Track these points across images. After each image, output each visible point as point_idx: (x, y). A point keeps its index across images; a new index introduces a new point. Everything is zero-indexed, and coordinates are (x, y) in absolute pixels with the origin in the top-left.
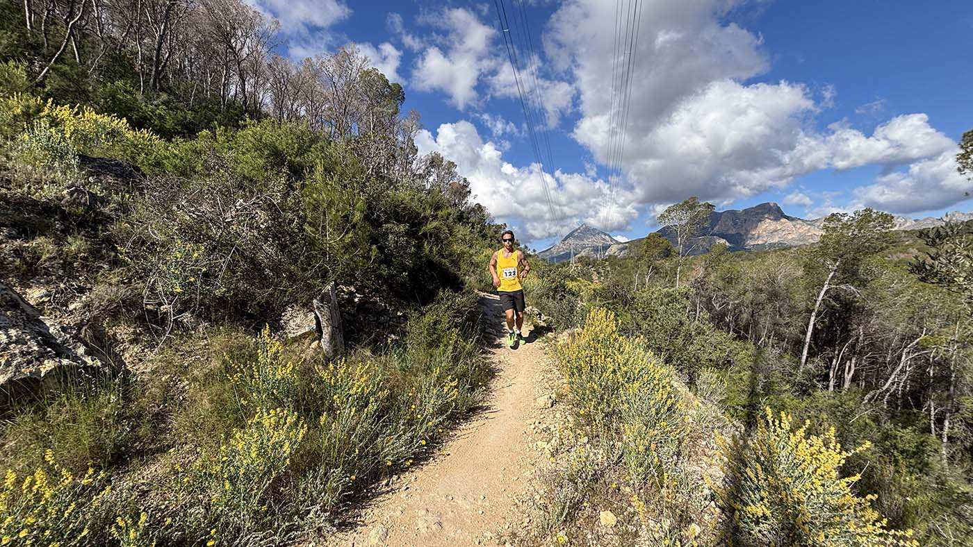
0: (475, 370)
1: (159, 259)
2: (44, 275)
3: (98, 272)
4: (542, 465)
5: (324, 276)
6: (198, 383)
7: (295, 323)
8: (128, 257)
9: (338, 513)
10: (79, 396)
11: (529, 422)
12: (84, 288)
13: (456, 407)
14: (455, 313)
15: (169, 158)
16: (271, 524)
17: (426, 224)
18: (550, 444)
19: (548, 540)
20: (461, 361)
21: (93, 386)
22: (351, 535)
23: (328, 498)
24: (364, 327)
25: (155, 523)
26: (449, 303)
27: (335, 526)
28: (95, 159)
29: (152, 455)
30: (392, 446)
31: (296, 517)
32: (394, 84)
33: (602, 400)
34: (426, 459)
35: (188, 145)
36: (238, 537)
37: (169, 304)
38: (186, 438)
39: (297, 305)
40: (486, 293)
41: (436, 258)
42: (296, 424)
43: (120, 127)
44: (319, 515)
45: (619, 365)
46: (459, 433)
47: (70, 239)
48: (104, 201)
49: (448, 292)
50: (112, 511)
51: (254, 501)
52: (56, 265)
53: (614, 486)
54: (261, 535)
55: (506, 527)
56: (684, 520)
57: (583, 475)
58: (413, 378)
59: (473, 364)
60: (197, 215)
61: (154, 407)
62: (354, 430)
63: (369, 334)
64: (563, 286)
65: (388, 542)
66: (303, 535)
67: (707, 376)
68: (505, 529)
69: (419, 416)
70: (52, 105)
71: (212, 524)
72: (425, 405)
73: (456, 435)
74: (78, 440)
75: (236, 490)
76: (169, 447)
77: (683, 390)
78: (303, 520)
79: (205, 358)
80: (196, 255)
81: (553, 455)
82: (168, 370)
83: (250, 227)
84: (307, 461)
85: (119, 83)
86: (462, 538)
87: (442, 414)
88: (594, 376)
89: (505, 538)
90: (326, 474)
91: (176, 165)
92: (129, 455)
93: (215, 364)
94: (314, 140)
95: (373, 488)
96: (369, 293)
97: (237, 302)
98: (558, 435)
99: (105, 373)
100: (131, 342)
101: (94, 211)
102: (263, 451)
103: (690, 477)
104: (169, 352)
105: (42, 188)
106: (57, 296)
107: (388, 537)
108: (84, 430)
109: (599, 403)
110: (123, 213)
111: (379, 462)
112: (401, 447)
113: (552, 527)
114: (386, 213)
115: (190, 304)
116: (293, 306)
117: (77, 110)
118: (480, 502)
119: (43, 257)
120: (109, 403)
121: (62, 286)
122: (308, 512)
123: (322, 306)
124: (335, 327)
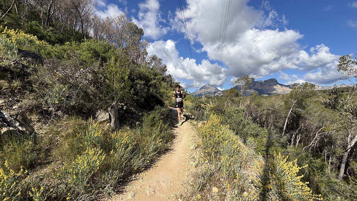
0: (168, 135)
1: (49, 91)
2: (3, 95)
3: (25, 94)
4: (192, 170)
5: (113, 99)
6: (63, 138)
7: (101, 116)
8: (37, 89)
9: (116, 187)
10: (17, 142)
11: (187, 155)
12: (19, 101)
13: (161, 149)
14: (161, 114)
15: (53, 52)
16: (91, 191)
17: (151, 81)
18: (195, 163)
19: (194, 197)
20: (163, 132)
21: (22, 138)
22: (121, 196)
23: (113, 182)
24: (127, 119)
25: (46, 191)
26: (159, 111)
27: (115, 192)
28: (24, 51)
29: (45, 165)
30: (137, 163)
31: (101, 189)
32: (140, 29)
33: (214, 147)
34: (149, 168)
35: (61, 47)
36: (78, 196)
37: (53, 108)
38: (58, 159)
39: (102, 109)
40: (172, 107)
41: (155, 94)
42: (101, 154)
43: (34, 39)
44: (109, 188)
45: (220, 135)
46: (161, 158)
47: (14, 81)
48: (27, 67)
49: (159, 106)
50: (29, 186)
51: (85, 183)
52: (8, 91)
53: (218, 178)
54: (87, 195)
55: (179, 193)
56: (242, 191)
57: (207, 174)
58: (145, 138)
59: (167, 133)
60: (65, 74)
61: (46, 146)
62: (123, 157)
63: (129, 121)
64: (200, 106)
65: (135, 198)
66: (103, 195)
67: (250, 139)
68: (178, 193)
69: (147, 152)
70: (7, 29)
71: (68, 191)
72: (149, 148)
73: (160, 159)
74: (16, 159)
75: (78, 178)
76: (52, 162)
77: (242, 144)
78: (103, 190)
79: (66, 128)
80: (64, 89)
81: (196, 167)
82: (52, 133)
83: (86, 80)
84: (105, 168)
85: (34, 22)
86: (162, 196)
87: (156, 151)
88: (211, 138)
89: (178, 197)
90: (112, 173)
91: (56, 55)
92: (36, 165)
93: (70, 131)
94: (110, 48)
95: (130, 178)
96: (130, 106)
97: (79, 107)
98: (198, 160)
99: (27, 133)
100: (37, 122)
101: (24, 71)
102: (89, 164)
103: (244, 175)
104: (52, 126)
105: (3, 61)
106: (8, 103)
107: (135, 196)
108: (18, 155)
109: (213, 148)
110: (35, 72)
111: (132, 169)
112: (140, 163)
113: (195, 193)
114: (136, 77)
115: (61, 108)
116: (101, 110)
117: (17, 31)
118: (169, 184)
119: (3, 88)
120: (29, 145)
121: (10, 99)
122: (105, 187)
123: (112, 110)
124: (116, 118)
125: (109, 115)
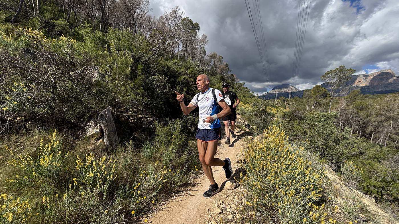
17: (180, 77)
32: (195, 23)
123: (102, 120)
124: (111, 131)
125: (100, 126)
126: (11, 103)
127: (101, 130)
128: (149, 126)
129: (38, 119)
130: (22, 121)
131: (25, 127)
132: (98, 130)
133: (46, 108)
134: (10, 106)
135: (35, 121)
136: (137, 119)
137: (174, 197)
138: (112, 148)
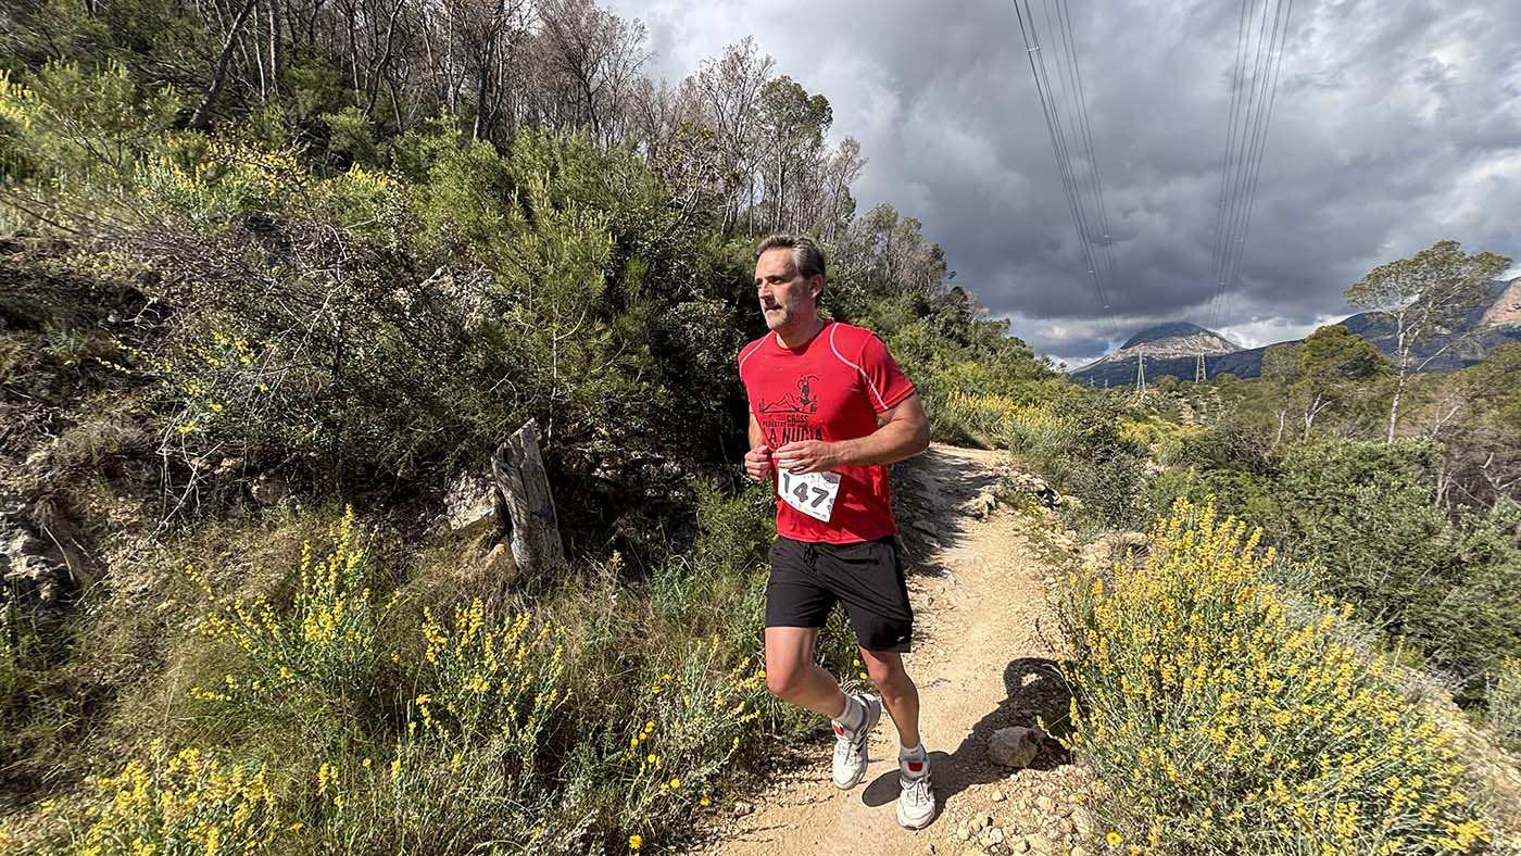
32: (815, 98)
121: (27, 418)
123: (505, 470)
124: (535, 513)
125: (499, 493)
126: (205, 409)
127: (503, 509)
128: (666, 496)
129: (287, 465)
130: (237, 472)
131: (247, 492)
132: (493, 510)
133: (314, 425)
134: (201, 418)
135: (279, 472)
136: (625, 468)
137: (783, 783)
138: (539, 578)
